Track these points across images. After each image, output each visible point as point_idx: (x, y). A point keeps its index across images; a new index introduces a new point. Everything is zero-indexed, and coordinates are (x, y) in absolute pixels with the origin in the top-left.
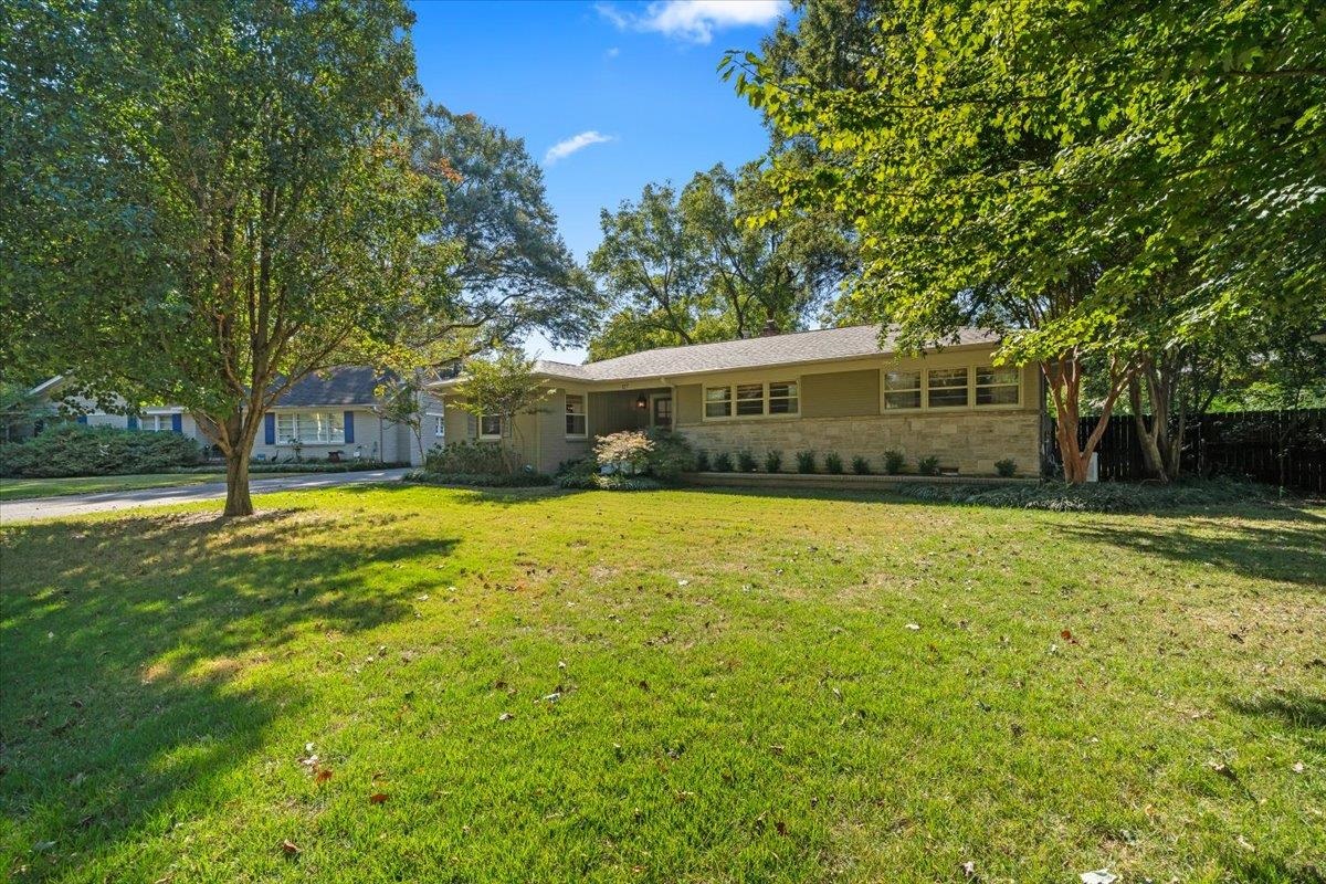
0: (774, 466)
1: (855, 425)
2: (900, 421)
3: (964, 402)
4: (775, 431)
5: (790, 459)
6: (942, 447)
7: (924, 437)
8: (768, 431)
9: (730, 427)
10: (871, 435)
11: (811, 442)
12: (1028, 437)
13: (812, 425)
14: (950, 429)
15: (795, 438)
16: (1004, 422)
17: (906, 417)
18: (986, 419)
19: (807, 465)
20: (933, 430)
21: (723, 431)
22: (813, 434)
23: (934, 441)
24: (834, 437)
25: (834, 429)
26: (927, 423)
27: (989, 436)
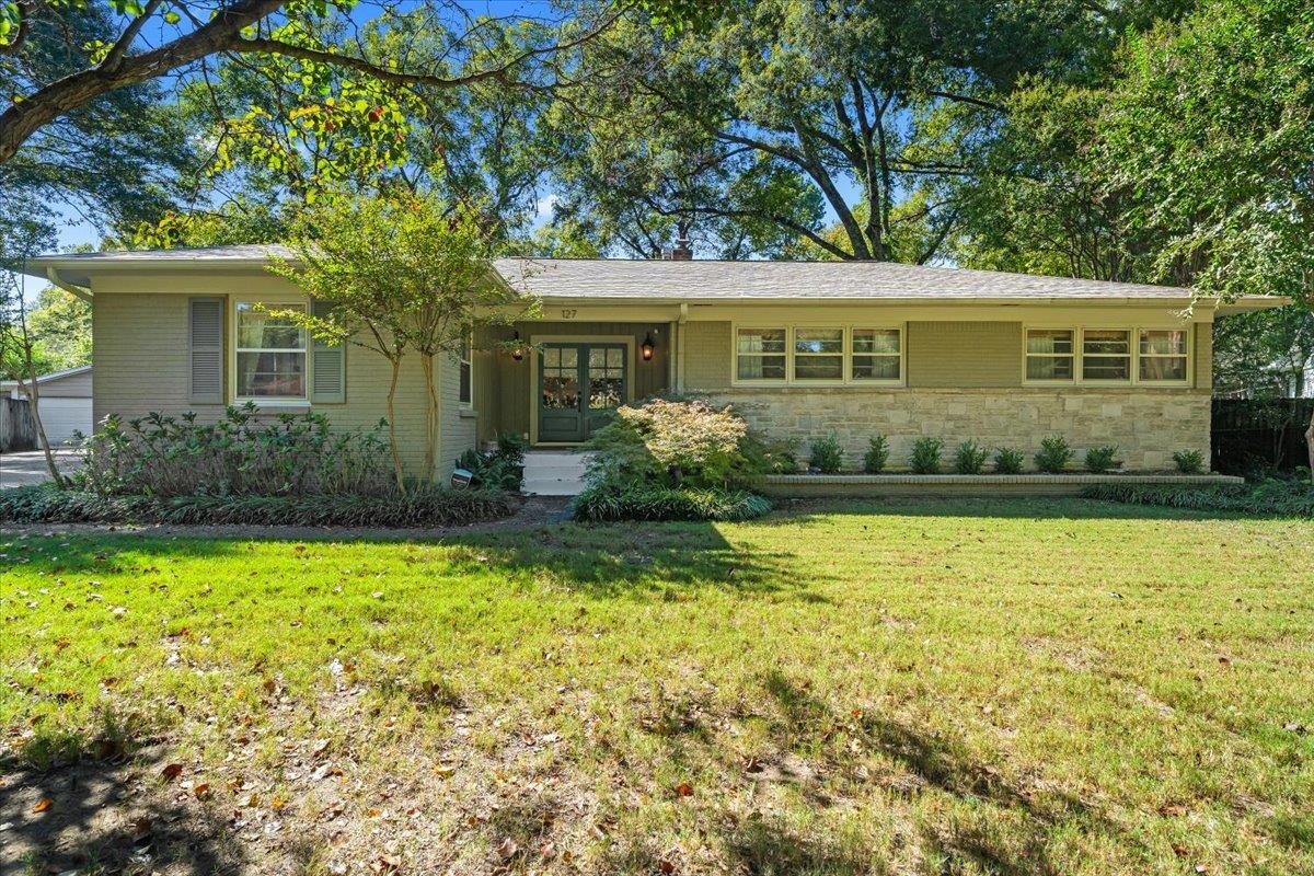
0: (874, 464)
1: (990, 401)
2: (1051, 398)
3: (1124, 375)
4: (864, 407)
5: (898, 451)
6: (1104, 435)
7: (1082, 421)
8: (853, 406)
9: (784, 399)
10: (1012, 416)
11: (924, 424)
12: (1201, 422)
13: (924, 399)
14: (1114, 409)
15: (898, 418)
16: (1175, 403)
17: (1059, 392)
18: (1154, 398)
19: (924, 461)
20: (1091, 411)
21: (775, 403)
22: (928, 412)
23: (1093, 426)
24: (960, 418)
25: (958, 408)
26: (1085, 401)
27: (1157, 421)
